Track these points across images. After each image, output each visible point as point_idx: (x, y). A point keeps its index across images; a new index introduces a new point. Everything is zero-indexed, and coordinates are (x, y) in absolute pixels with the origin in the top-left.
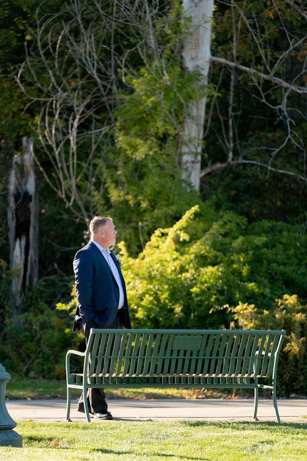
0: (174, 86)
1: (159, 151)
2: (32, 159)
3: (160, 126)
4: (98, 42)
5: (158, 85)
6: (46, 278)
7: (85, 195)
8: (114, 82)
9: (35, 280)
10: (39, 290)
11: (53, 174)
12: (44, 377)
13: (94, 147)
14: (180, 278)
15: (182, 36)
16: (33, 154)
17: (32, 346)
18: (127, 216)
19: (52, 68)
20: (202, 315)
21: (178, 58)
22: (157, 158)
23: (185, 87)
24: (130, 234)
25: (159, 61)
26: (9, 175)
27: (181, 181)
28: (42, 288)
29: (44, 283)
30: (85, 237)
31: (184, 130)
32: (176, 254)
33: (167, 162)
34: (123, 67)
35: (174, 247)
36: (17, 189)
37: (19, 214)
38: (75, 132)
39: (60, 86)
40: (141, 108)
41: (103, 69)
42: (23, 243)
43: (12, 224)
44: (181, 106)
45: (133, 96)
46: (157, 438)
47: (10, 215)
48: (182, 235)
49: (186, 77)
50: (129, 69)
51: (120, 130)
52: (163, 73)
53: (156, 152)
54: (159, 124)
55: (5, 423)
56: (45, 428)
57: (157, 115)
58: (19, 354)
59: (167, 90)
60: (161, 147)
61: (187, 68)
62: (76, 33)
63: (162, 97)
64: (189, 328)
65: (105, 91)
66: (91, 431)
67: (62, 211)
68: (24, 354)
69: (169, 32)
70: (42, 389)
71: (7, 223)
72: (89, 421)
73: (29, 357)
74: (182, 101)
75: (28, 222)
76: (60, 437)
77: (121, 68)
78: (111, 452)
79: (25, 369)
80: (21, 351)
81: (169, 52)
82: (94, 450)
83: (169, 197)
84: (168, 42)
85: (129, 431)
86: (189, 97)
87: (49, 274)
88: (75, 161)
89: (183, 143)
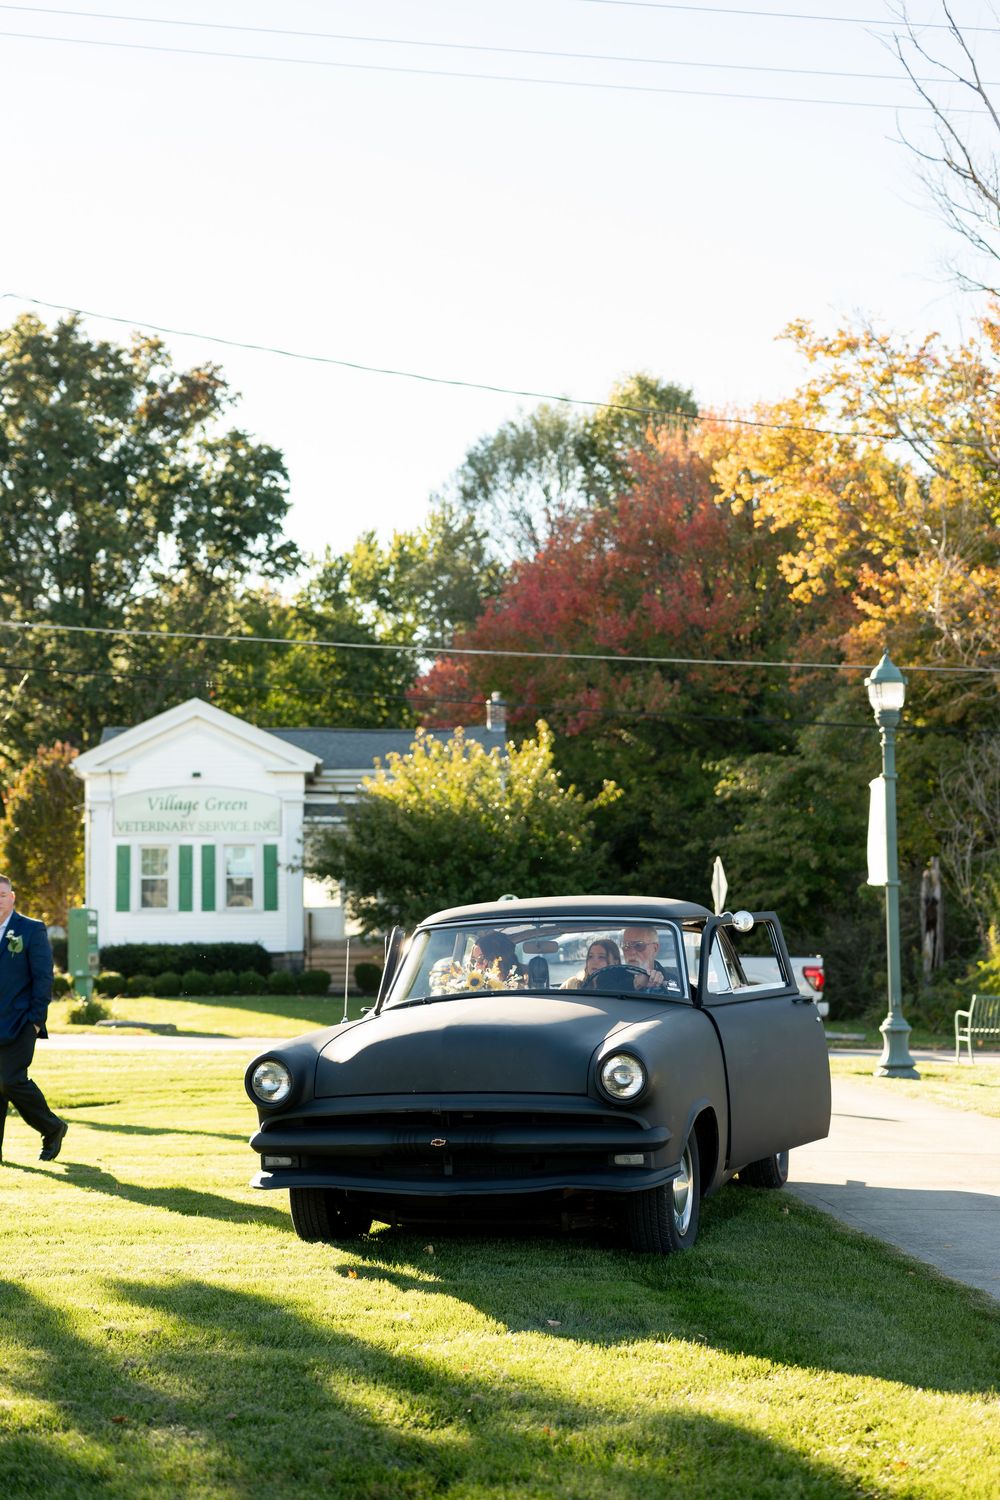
2: (938, 873)
4: (985, 788)
6: (950, 961)
7: (977, 900)
9: (941, 963)
10: (945, 970)
11: (954, 885)
13: (984, 865)
16: (939, 870)
19: (953, 807)
26: (921, 885)
30: (979, 931)
36: (927, 896)
37: (929, 913)
38: (969, 854)
39: (958, 820)
41: (990, 807)
42: (932, 935)
43: (923, 921)
47: (922, 915)
55: (908, 1064)
62: (970, 782)
67: (961, 912)
68: (934, 1018)
71: (920, 920)
72: (973, 1063)
73: (937, 1019)
75: (936, 920)
76: (950, 1074)
87: (953, 959)
88: (971, 875)
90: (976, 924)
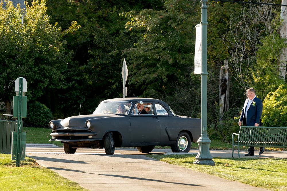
0: (277, 43)
1: (271, 65)
3: (271, 57)
5: (271, 43)
6: (232, 108)
7: (245, 80)
8: (256, 41)
9: (228, 109)
10: (229, 112)
11: (235, 73)
12: (230, 142)
13: (248, 63)
14: (277, 109)
15: (280, 26)
16: (228, 66)
17: (226, 131)
18: (260, 88)
19: (235, 36)
20: (284, 122)
21: (279, 33)
22: (270, 68)
23: (280, 44)
25: (272, 34)
26: (220, 73)
27: (279, 76)
29: (231, 110)
31: (280, 58)
32: (276, 101)
33: (274, 69)
34: (259, 36)
35: (275, 98)
36: (222, 78)
37: (223, 86)
38: (242, 58)
39: (237, 42)
40: (265, 50)
41: (253, 37)
42: (224, 96)
43: (220, 90)
44: (279, 50)
45: (262, 46)
46: (261, 164)
47: (219, 87)
48: (278, 94)
49: (281, 40)
50: (261, 37)
51: (258, 58)
52: (273, 39)
54: (271, 56)
55: (209, 157)
56: (224, 159)
57: (271, 53)
58: (222, 134)
59: (274, 44)
60: (272, 64)
61: (281, 37)
62: (244, 25)
63: (272, 47)
64: (279, 127)
65: (253, 44)
66: (239, 161)
67: (237, 86)
68: (223, 135)
69: (275, 24)
70: (228, 146)
71: (219, 89)
73: (225, 135)
74: (280, 48)
75: (226, 89)
76: (228, 163)
78: (245, 168)
79: (223, 139)
80: (222, 133)
81: (275, 31)
82: (239, 167)
83: (274, 81)
84: (275, 28)
86: (282, 47)
88: (242, 68)
89: (279, 63)
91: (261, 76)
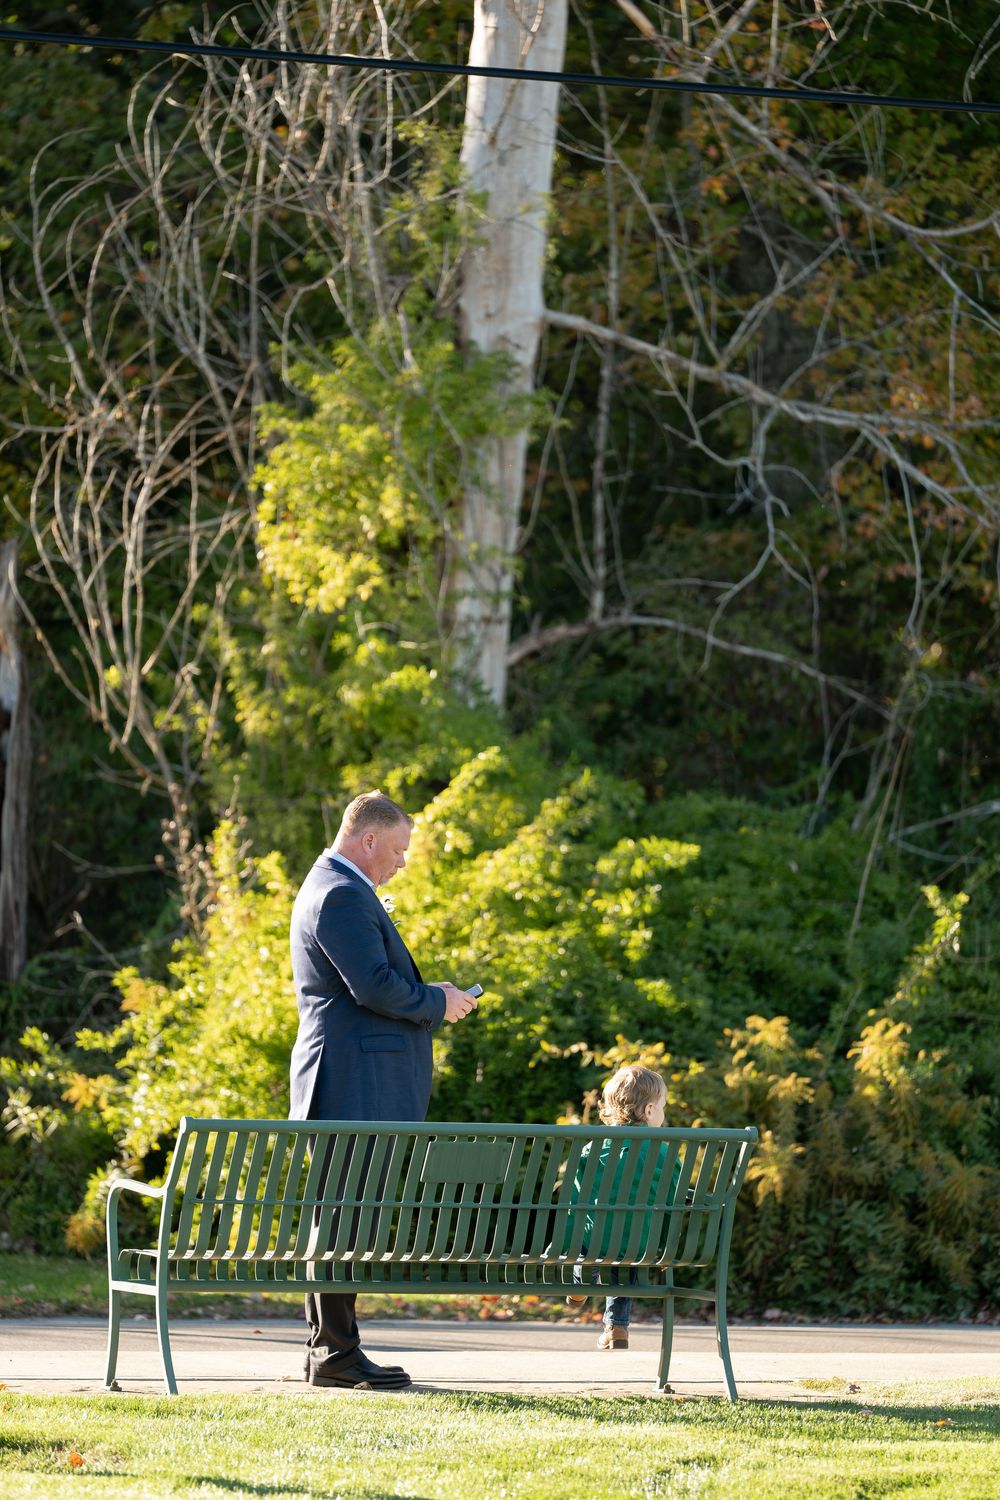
0: (435, 396)
1: (386, 589)
2: (11, 604)
3: (390, 513)
4: (211, 260)
5: (385, 394)
6: (48, 956)
7: (163, 718)
8: (257, 382)
9: (16, 961)
10: (27, 991)
11: (75, 651)
12: (38, 1249)
13: (195, 573)
14: (445, 963)
15: (460, 250)
16: (15, 589)
18: (289, 777)
19: (75, 335)
20: (509, 1074)
21: (449, 316)
22: (382, 607)
23: (466, 400)
24: (298, 829)
25: (391, 320)
27: (451, 676)
28: (35, 987)
29: (41, 972)
30: (166, 837)
31: (461, 524)
32: (432, 893)
33: (410, 620)
34: (284, 337)
35: (426, 870)
38: (138, 526)
39: (96, 390)
41: (226, 344)
44: (454, 455)
45: (312, 423)
48: (449, 834)
49: (469, 369)
50: (300, 342)
51: (273, 523)
52: (401, 357)
53: (376, 590)
54: (389, 508)
56: (42, 1411)
59: (414, 407)
60: (393, 575)
61: (472, 343)
62: (148, 239)
63: (397, 429)
65: (230, 407)
66: (178, 1420)
67: (97, 760)
69: (422, 236)
70: (32, 1287)
72: (174, 1389)
74: (458, 440)
76: (88, 1438)
77: (279, 342)
78: (239, 1485)
81: (422, 296)
82: (189, 1479)
83: (414, 723)
84: (418, 264)
85: (291, 1424)
86: (478, 430)
87: (58, 944)
88: (139, 614)
89: (459, 564)
90: (160, 806)
91: (300, 678)
